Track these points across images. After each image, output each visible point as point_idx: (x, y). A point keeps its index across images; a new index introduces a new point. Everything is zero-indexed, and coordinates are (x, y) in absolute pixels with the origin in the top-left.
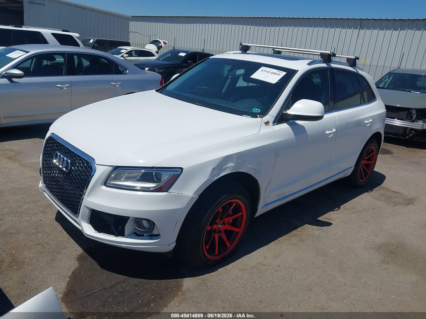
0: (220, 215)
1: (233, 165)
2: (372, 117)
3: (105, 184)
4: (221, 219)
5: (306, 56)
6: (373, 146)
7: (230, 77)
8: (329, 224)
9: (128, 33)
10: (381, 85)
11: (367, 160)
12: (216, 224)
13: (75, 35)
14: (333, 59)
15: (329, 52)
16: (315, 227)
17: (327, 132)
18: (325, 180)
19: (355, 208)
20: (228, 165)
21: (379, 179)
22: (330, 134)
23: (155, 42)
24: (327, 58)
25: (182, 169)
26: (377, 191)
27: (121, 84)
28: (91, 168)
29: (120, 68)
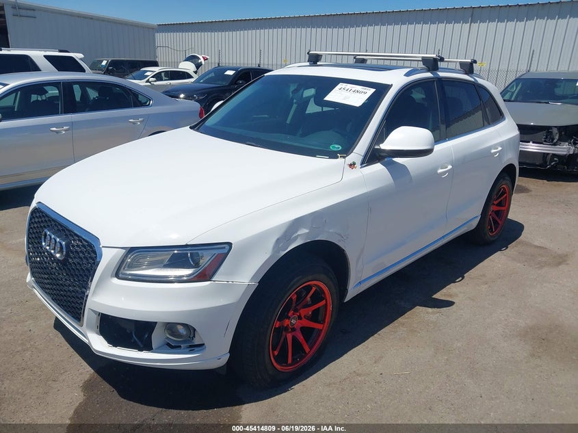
0: (294, 305)
1: (307, 231)
2: (501, 144)
3: (117, 274)
4: (296, 311)
5: (400, 63)
6: (505, 185)
7: (295, 101)
8: (450, 304)
9: (155, 48)
10: (507, 97)
11: (498, 205)
12: (288, 318)
13: (78, 56)
14: (441, 65)
15: (434, 56)
16: (430, 310)
17: (440, 171)
18: (441, 238)
19: (484, 275)
20: (299, 233)
21: (515, 231)
22: (445, 173)
23: (193, 59)
24: (432, 64)
25: (230, 244)
26: (513, 247)
27: (143, 120)
28: (95, 252)
29: (141, 98)
